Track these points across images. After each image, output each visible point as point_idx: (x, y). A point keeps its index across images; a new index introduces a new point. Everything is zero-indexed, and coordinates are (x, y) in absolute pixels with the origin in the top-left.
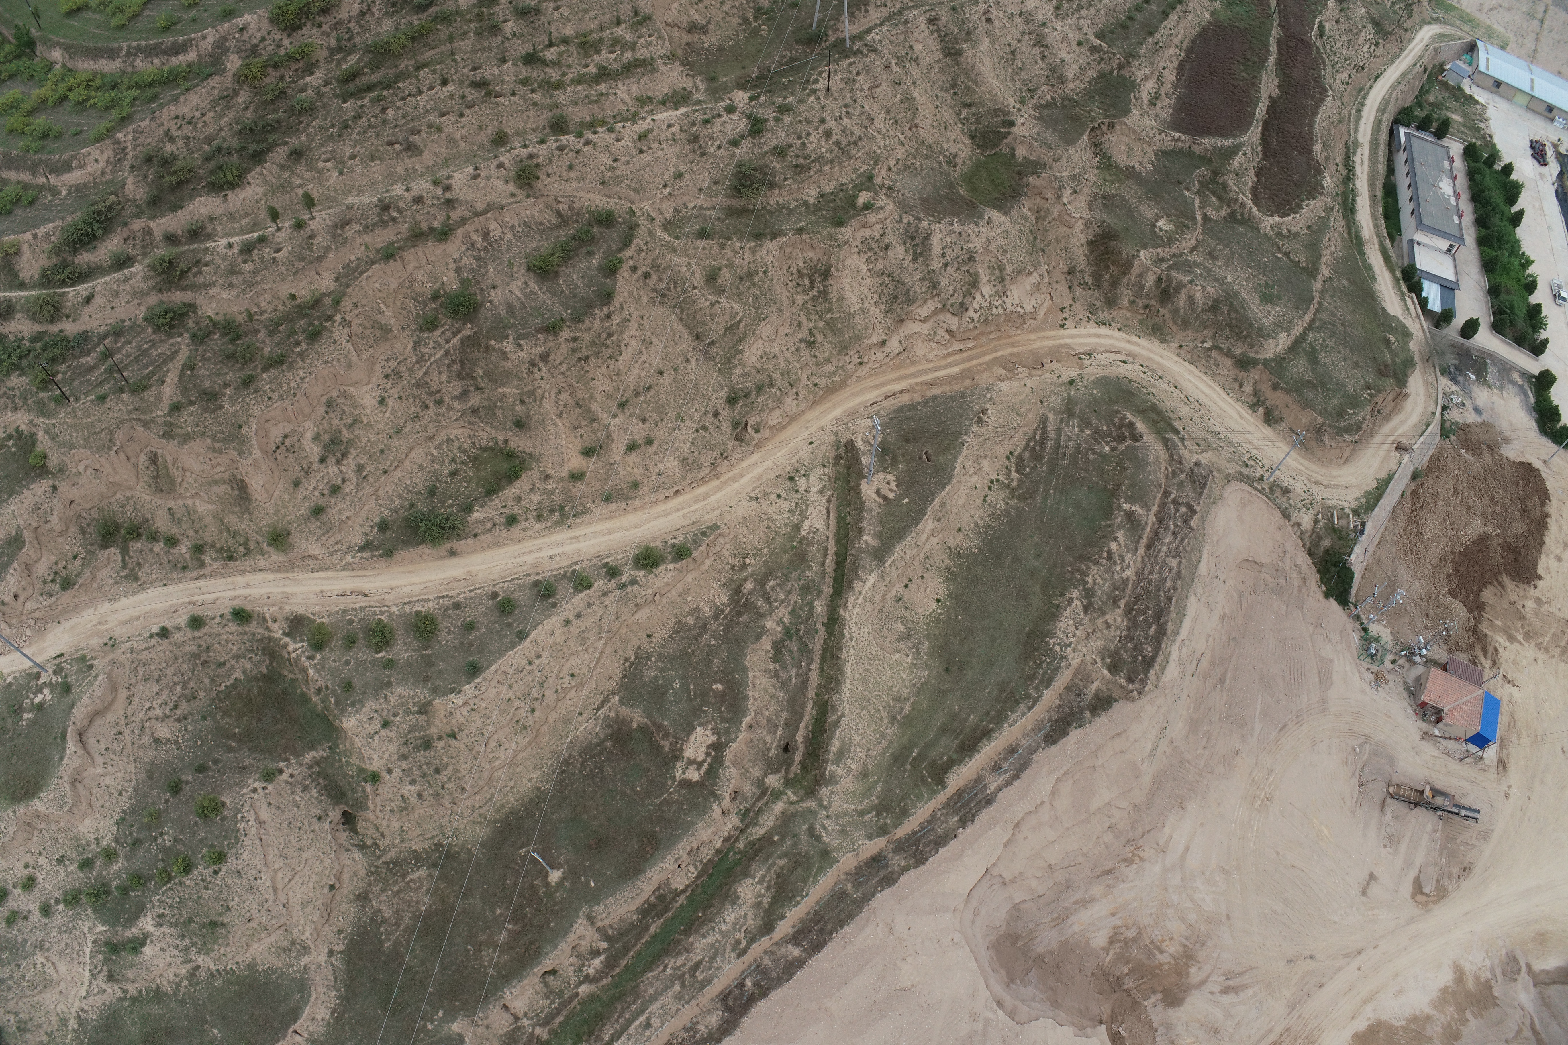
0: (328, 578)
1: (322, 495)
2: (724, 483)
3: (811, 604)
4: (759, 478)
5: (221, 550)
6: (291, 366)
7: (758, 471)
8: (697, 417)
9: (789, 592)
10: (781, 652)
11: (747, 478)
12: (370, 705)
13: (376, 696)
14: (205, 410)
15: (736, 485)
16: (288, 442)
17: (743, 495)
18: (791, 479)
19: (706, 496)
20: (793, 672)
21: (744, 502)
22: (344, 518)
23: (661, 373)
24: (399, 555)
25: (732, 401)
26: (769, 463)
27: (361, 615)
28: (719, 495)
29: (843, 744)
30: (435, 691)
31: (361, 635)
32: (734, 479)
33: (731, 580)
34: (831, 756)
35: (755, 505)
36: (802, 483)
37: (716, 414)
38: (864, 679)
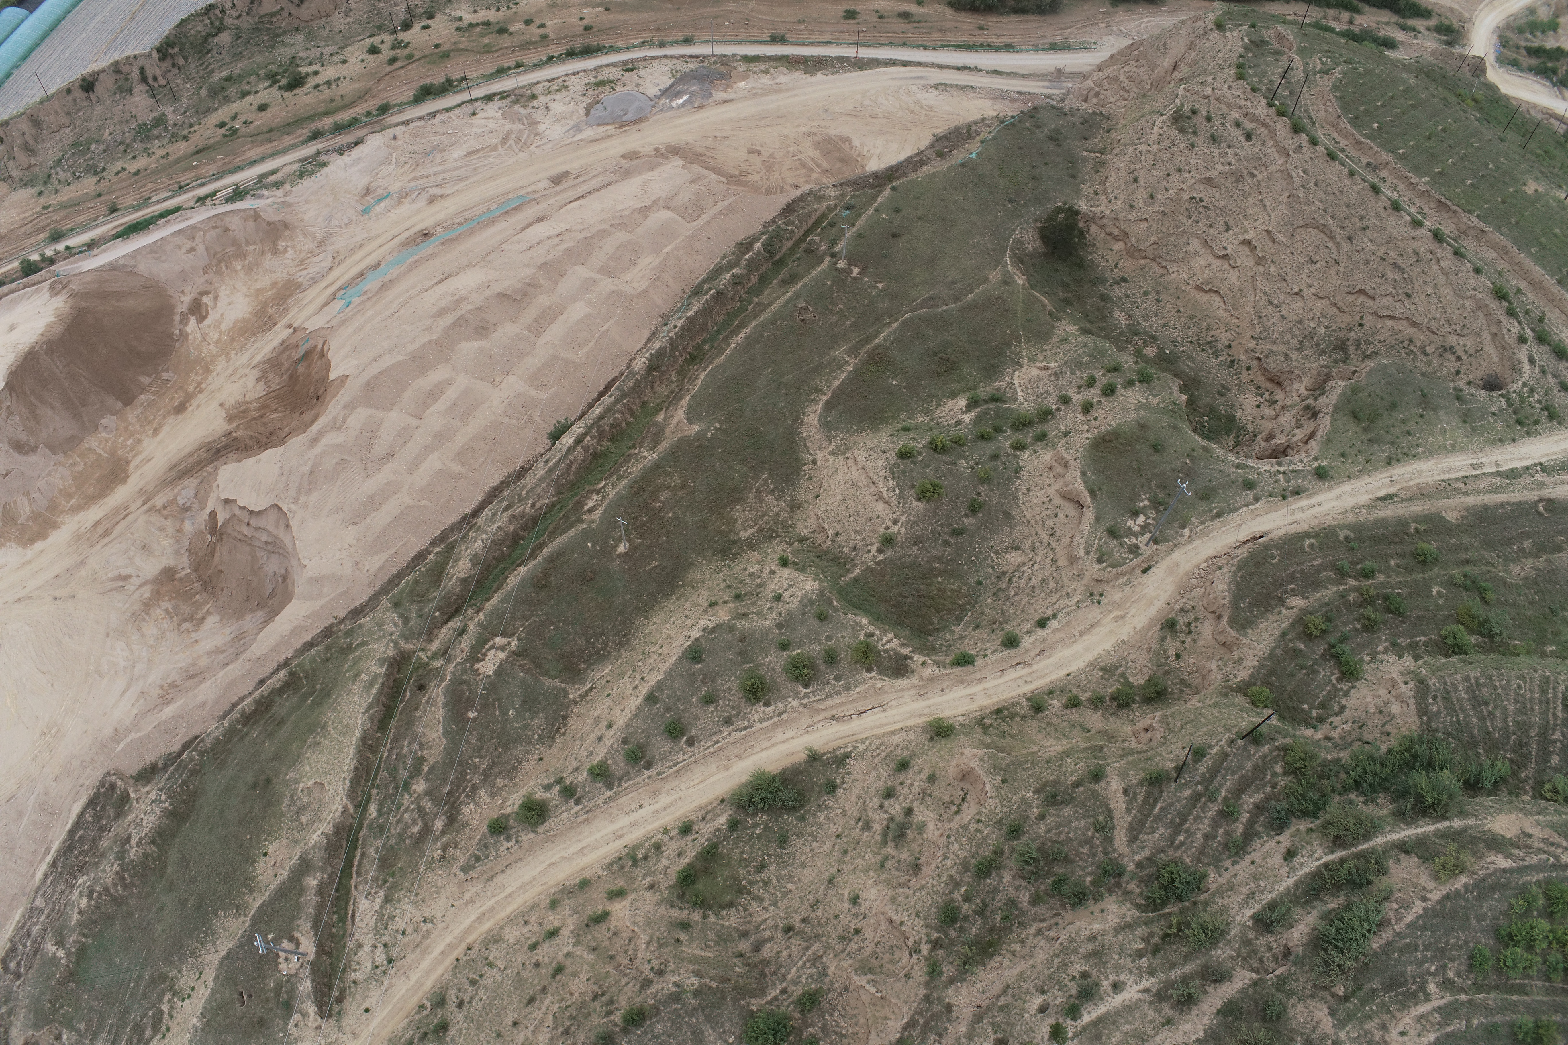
0: (881, 726)
1: (902, 784)
2: (461, 940)
3: (379, 811)
4: (424, 952)
5: (1012, 717)
6: (965, 866)
7: (425, 964)
8: (481, 992)
9: (399, 821)
10: (413, 765)
11: (436, 952)
12: (795, 605)
13: (790, 613)
14: (1056, 783)
15: (448, 939)
16: (954, 808)
17: (441, 926)
18: (390, 961)
19: (480, 919)
20: (405, 750)
21: (439, 915)
22: (873, 773)
23: (515, 1024)
24: (803, 757)
25: (443, 1027)
26: (414, 977)
27: (828, 688)
28: (467, 922)
29: (368, 693)
30: (732, 629)
31: (822, 667)
32: (451, 947)
33: (458, 832)
34: (380, 680)
35: (427, 914)
36: (380, 957)
37: (460, 1005)
38: (340, 750)
